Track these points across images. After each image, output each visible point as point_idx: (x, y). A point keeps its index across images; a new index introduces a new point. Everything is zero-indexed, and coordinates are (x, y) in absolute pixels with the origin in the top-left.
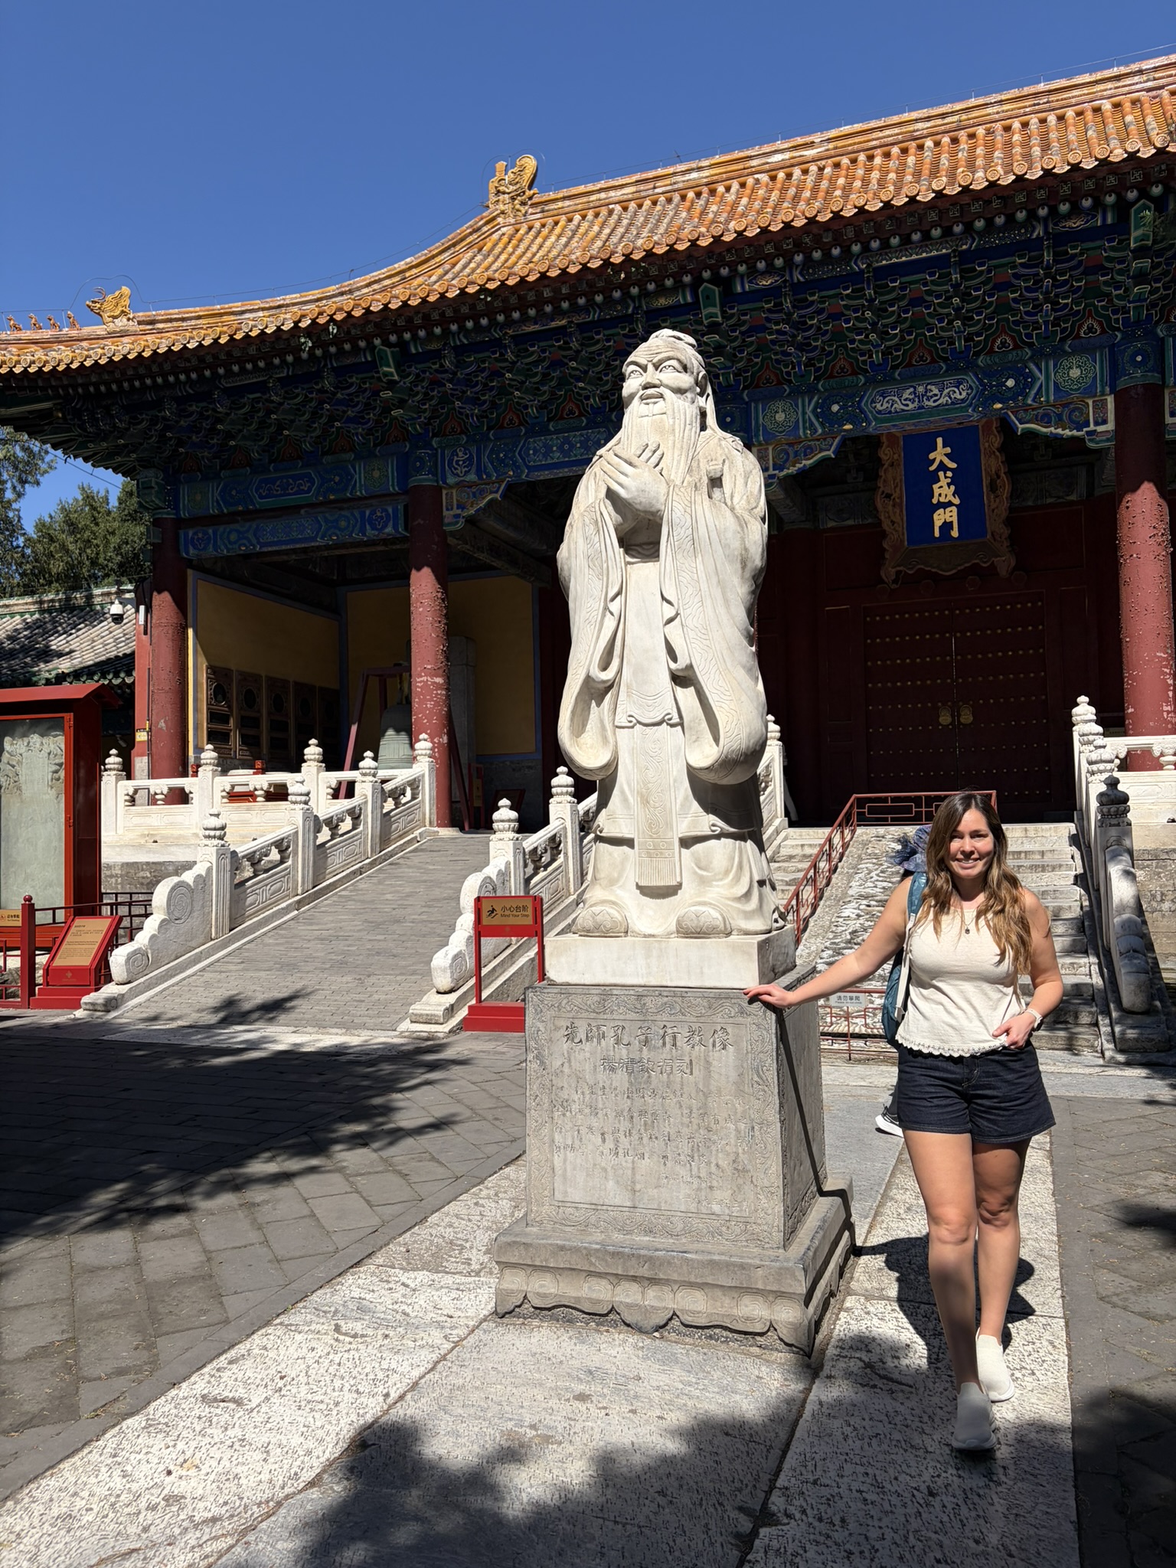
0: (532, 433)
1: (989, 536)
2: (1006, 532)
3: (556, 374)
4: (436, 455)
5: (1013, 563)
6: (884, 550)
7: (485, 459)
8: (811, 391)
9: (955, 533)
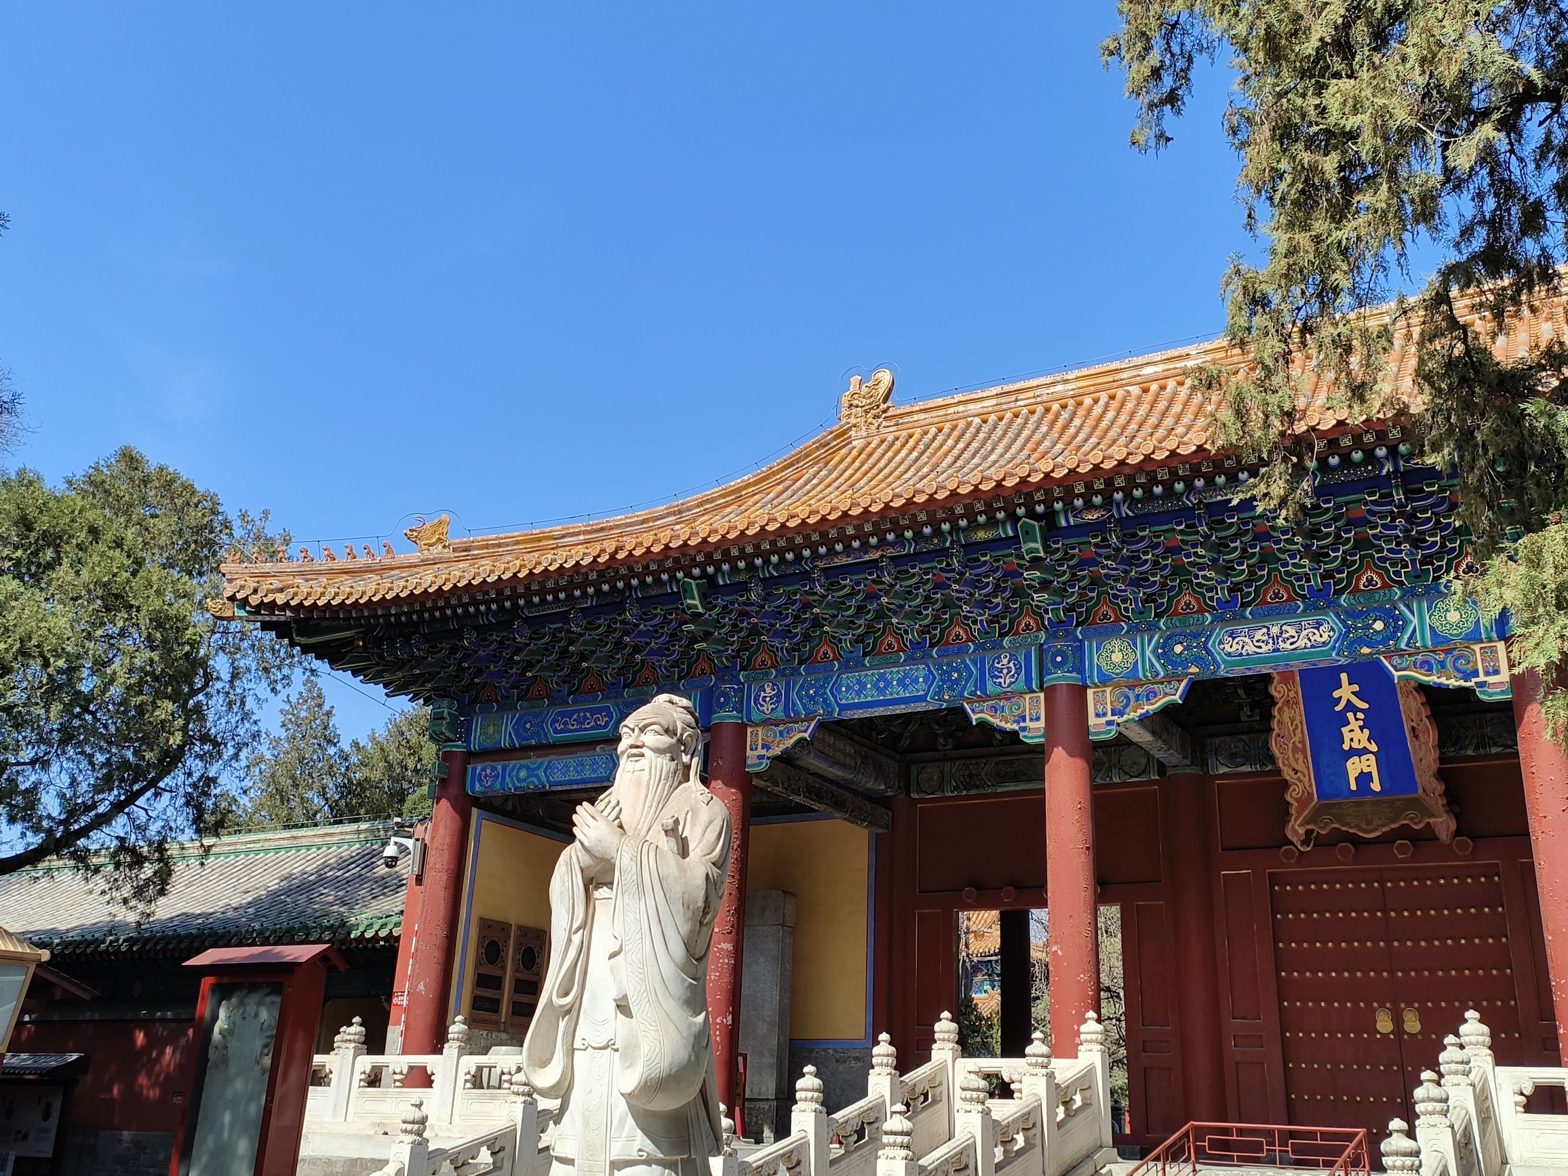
0: (845, 667)
1: (1420, 791)
2: (1441, 788)
3: (873, 607)
4: (742, 690)
5: (1453, 826)
6: (1289, 804)
7: (794, 695)
8: (1152, 628)
9: (1376, 786)
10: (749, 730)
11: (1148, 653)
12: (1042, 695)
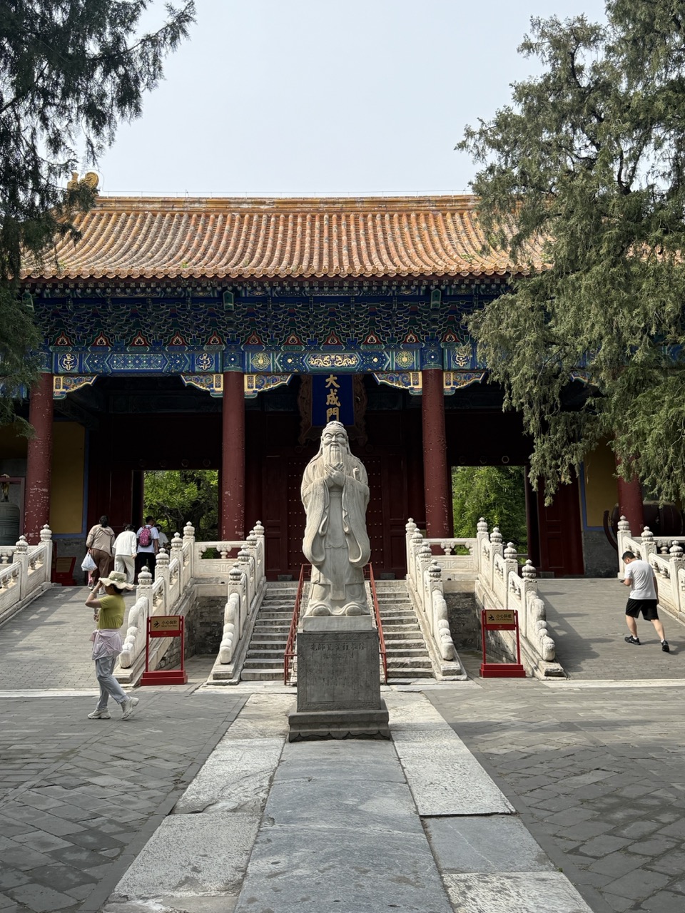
0: (115, 351)
1: (354, 424)
2: (364, 423)
4: (51, 356)
6: (301, 427)
7: (84, 362)
10: (55, 378)
11: (276, 361)
12: (222, 376)
